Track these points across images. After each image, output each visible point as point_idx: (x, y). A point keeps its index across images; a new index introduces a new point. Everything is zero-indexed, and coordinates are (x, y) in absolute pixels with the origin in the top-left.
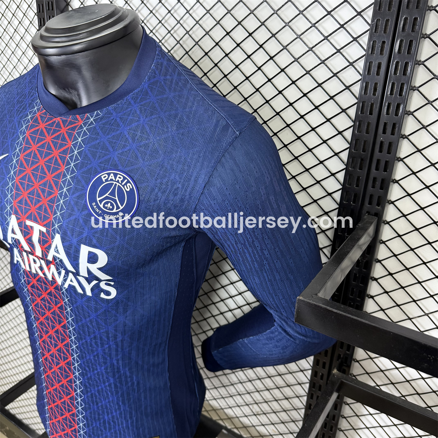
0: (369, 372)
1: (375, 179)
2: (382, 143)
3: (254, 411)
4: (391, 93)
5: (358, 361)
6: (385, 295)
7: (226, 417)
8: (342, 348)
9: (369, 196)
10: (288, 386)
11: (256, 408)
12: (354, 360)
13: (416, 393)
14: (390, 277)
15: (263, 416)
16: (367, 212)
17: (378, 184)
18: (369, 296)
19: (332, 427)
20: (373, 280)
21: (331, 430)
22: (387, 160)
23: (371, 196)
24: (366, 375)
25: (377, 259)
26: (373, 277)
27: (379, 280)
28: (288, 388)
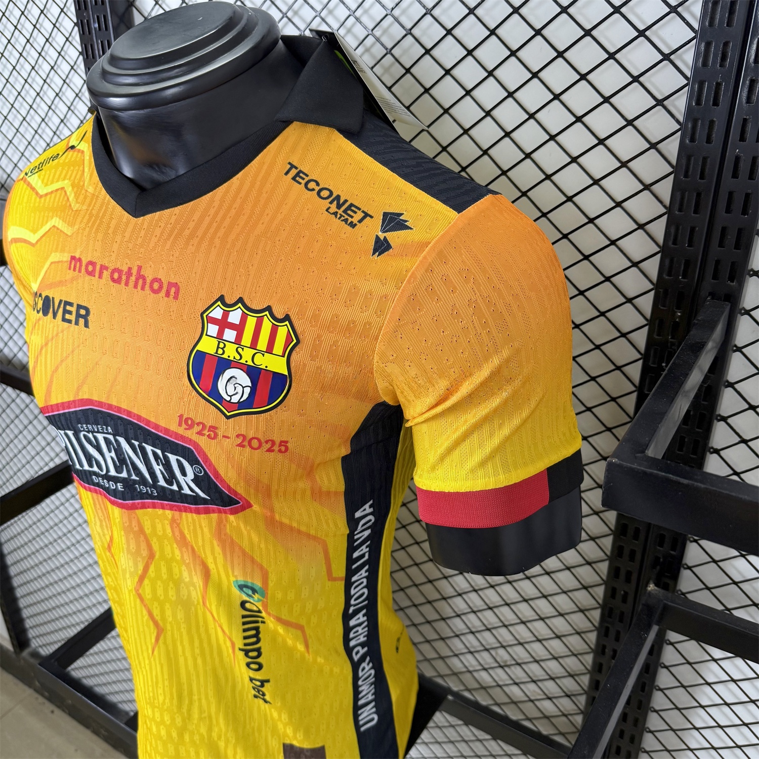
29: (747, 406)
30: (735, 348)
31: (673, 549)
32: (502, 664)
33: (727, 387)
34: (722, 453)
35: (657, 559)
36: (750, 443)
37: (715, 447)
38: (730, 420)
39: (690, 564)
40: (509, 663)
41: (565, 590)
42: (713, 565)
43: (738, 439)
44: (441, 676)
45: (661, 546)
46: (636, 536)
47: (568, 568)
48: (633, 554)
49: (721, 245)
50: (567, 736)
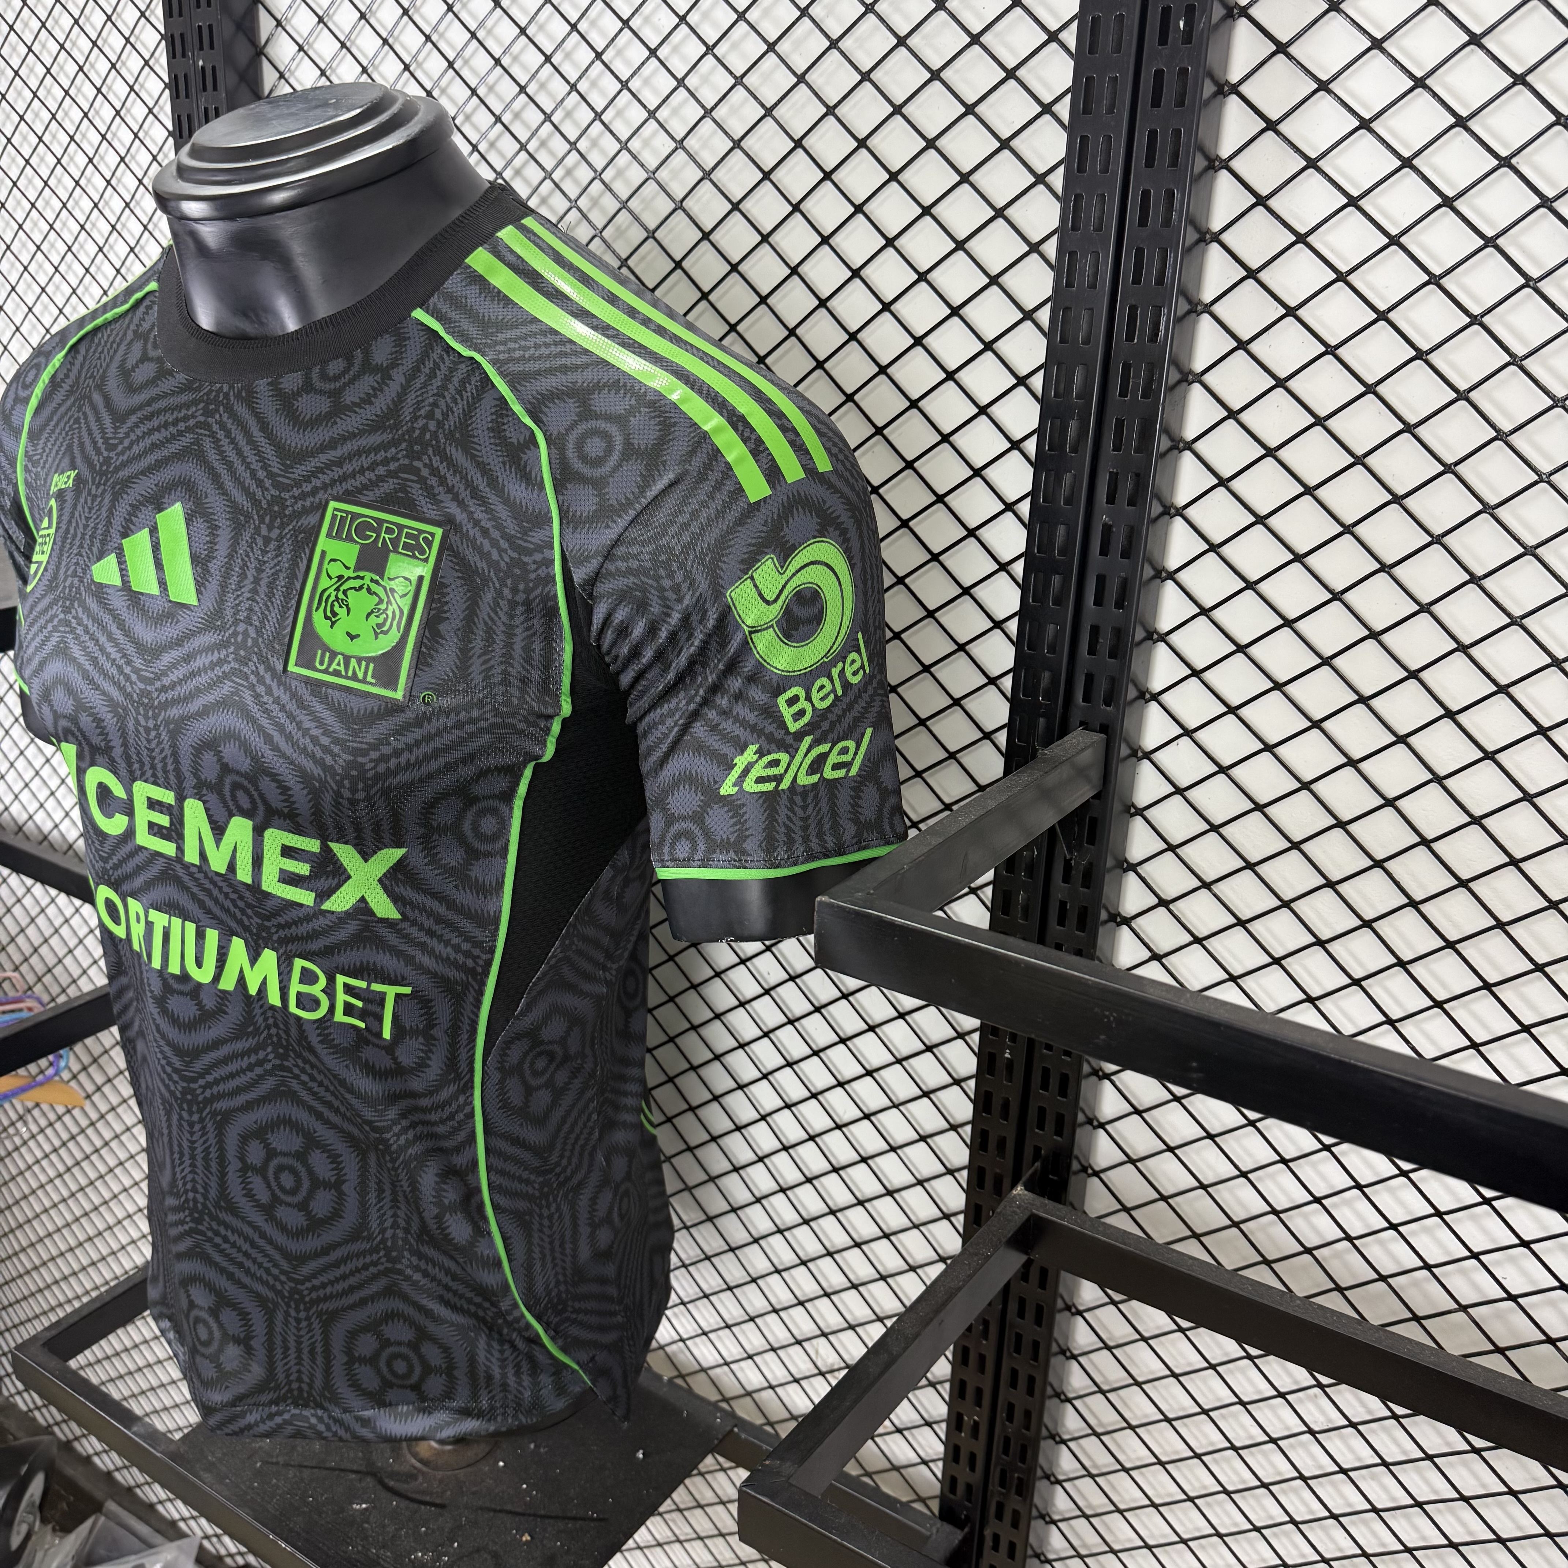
0: (1129, 1205)
1: (1095, 631)
2: (1107, 529)
3: (819, 1364)
4: (1123, 394)
5: (1096, 1174)
7: (739, 1391)
8: (1041, 1127)
9: (1083, 678)
10: (913, 1269)
12: (1084, 1169)
13: (1260, 1259)
14: (1162, 910)
16: (1082, 724)
17: (1105, 642)
19: (1031, 1380)
20: (1119, 925)
21: (1030, 1392)
22: (1123, 574)
23: (1090, 679)
24: (1124, 1215)
25: (1126, 861)
26: (1119, 914)
28: (912, 1274)
29: (1156, 901)
30: (1133, 810)
31: (1059, 1132)
32: (824, 1369)
33: (1125, 871)
35: (1037, 1149)
36: (1165, 960)
38: (1134, 924)
39: (1097, 1168)
41: (916, 1222)
42: (1130, 1166)
43: (1147, 954)
45: (1042, 1129)
46: (1005, 1115)
47: (921, 1183)
48: (1001, 1144)
49: (1092, 651)
50: (929, 1502)
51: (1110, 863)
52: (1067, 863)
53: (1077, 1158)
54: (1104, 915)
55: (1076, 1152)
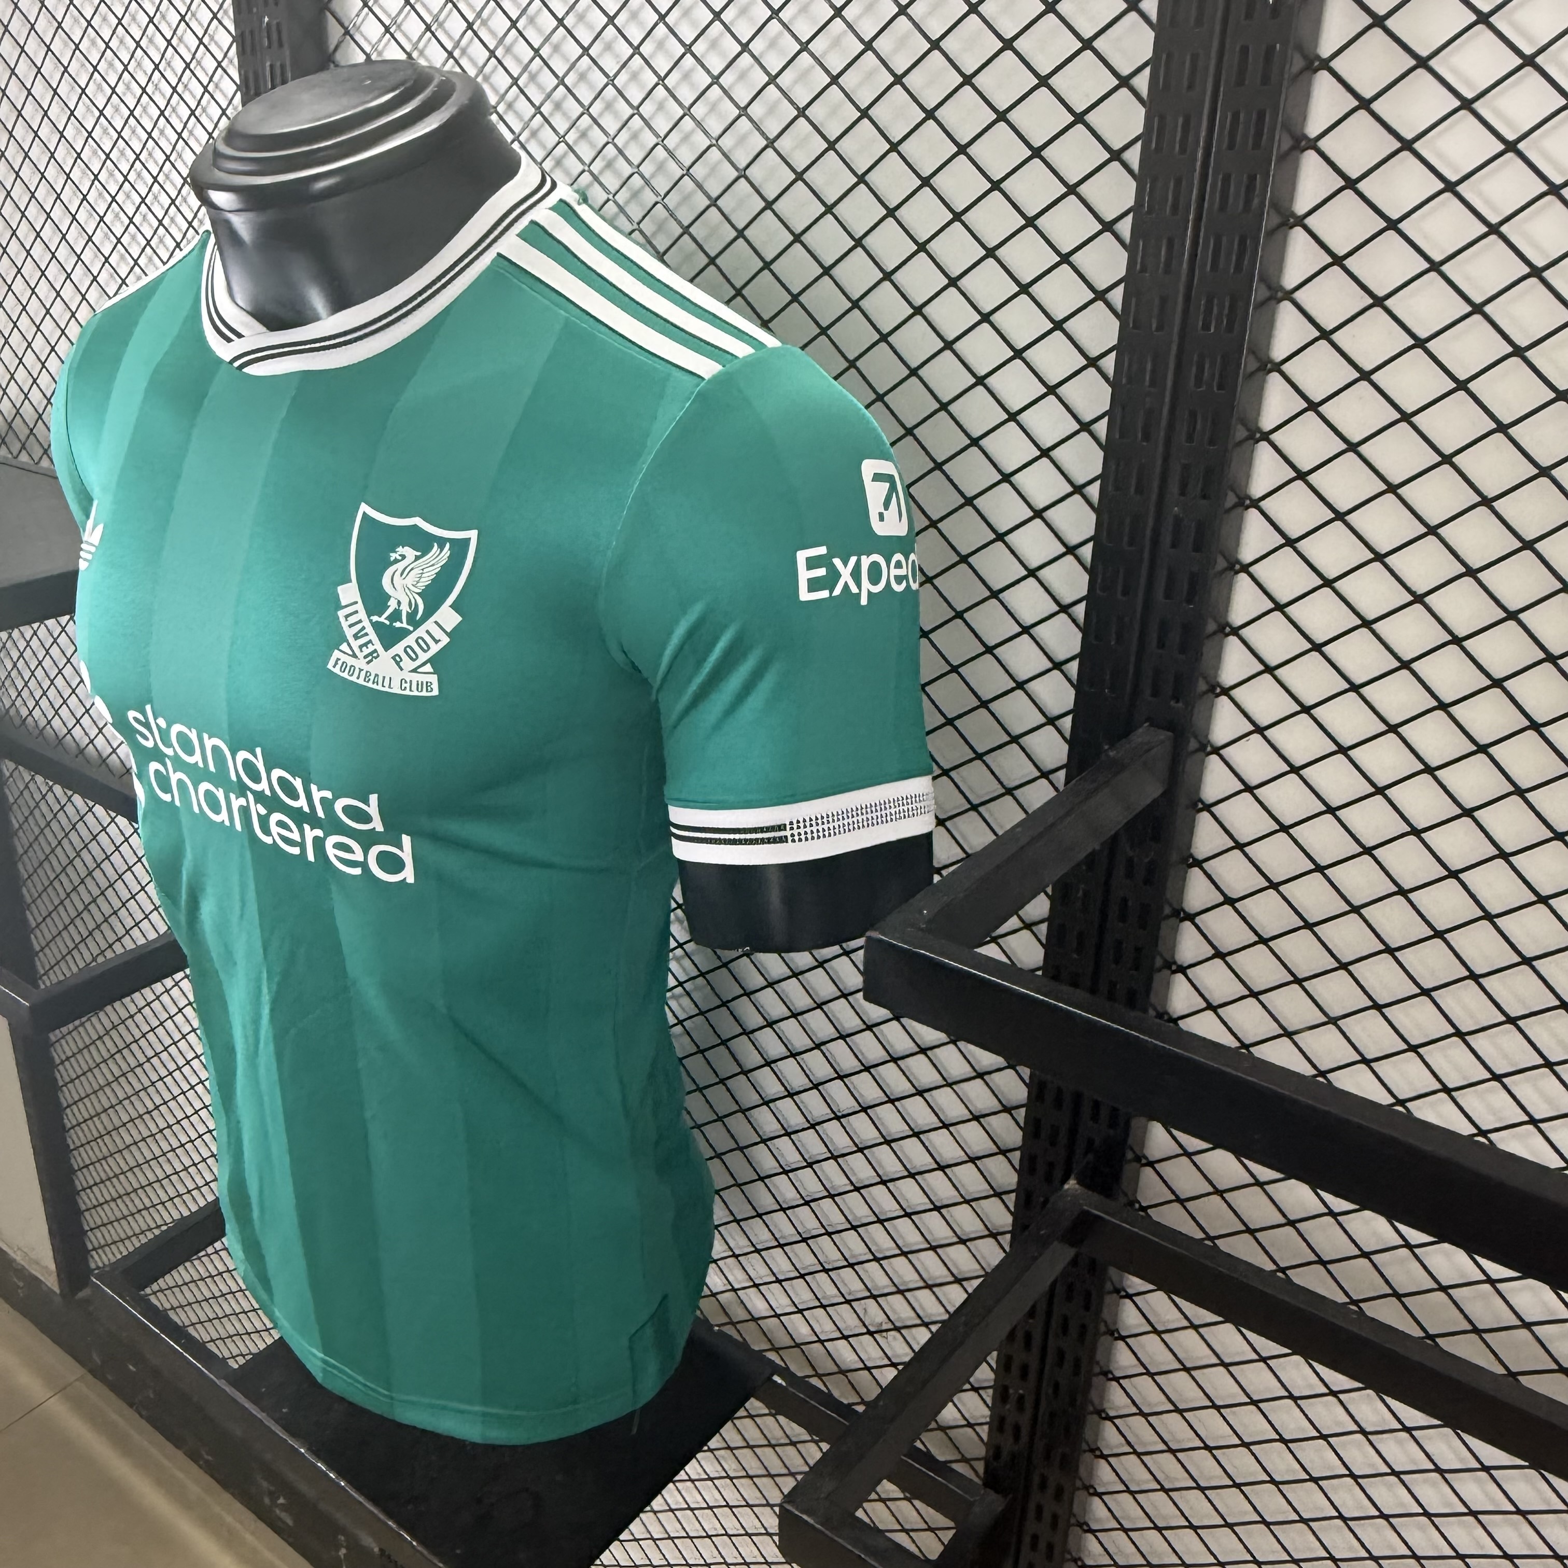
0: (1182, 1196)
1: (1164, 626)
2: (1178, 521)
5: (1151, 1164)
6: (1218, 962)
7: (788, 1342)
8: (1095, 1119)
9: (1151, 673)
10: (963, 1242)
11: (873, 1314)
12: (1138, 1159)
14: (1227, 908)
15: (895, 1338)
16: (1149, 720)
17: (1174, 637)
18: (1174, 968)
19: (1078, 1360)
20: (1182, 920)
22: (1194, 568)
23: (1159, 676)
24: (1177, 1206)
25: (1191, 856)
26: (1182, 910)
27: (1197, 920)
28: (962, 1248)
29: (1221, 899)
30: (1200, 806)
31: (1114, 1125)
32: (872, 1329)
33: (1190, 867)
34: (1189, 971)
35: (1091, 1142)
36: (1228, 959)
37: (1179, 963)
38: (1198, 920)
39: (1150, 1159)
40: (885, 1327)
41: (968, 1197)
42: (1184, 1157)
43: (1211, 952)
44: (776, 1350)
46: (1058, 1106)
47: (972, 1160)
48: (1055, 1132)
49: (1161, 645)
50: (974, 1463)
51: (1174, 857)
52: (1130, 862)
53: (1132, 1149)
54: (1167, 910)
55: (1130, 1141)
